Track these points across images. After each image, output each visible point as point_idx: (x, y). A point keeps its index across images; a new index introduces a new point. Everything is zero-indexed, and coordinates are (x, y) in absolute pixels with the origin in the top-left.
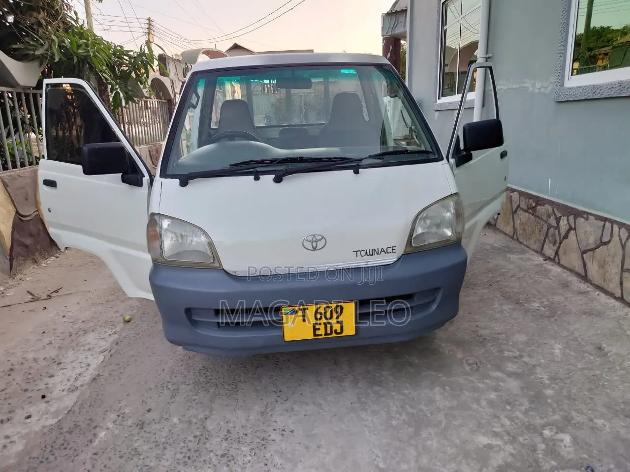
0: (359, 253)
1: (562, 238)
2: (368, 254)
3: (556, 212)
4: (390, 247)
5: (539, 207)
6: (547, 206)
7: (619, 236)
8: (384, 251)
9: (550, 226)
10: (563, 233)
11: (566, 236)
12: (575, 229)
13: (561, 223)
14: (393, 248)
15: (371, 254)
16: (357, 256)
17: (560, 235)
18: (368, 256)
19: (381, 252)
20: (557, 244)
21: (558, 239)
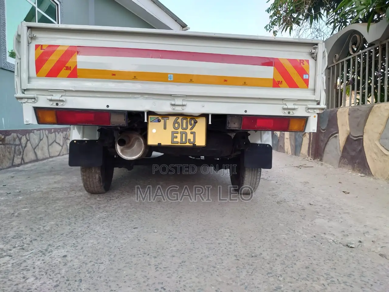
1: (23, 148)
3: (19, 135)
5: (7, 137)
6: (12, 134)
7: (46, 134)
9: (16, 145)
10: (24, 145)
11: (26, 146)
12: (29, 140)
13: (22, 141)
17: (22, 147)
20: (22, 153)
21: (22, 151)
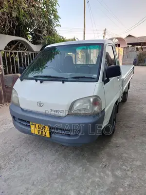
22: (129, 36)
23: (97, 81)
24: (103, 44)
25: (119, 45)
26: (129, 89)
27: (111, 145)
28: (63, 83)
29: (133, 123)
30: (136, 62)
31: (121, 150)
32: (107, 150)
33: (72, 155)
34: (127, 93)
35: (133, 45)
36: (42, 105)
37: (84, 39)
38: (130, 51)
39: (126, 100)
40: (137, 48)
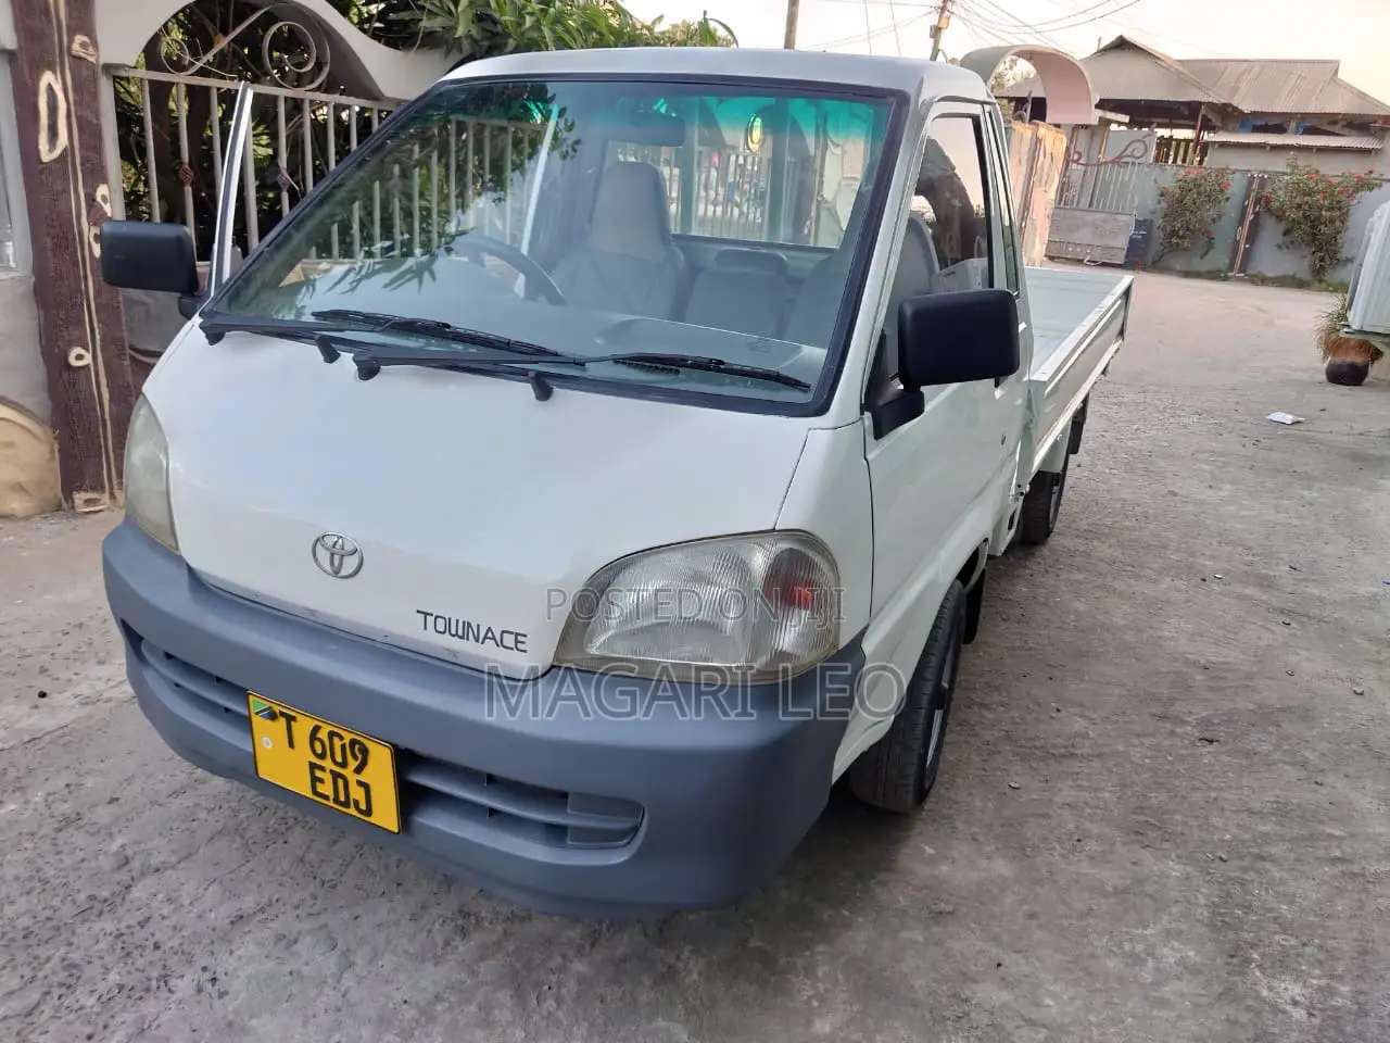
0: (430, 620)
2: (453, 632)
4: (511, 633)
8: (494, 638)
14: (520, 638)
15: (460, 633)
16: (425, 628)
18: (453, 636)
19: (485, 637)
22: (1122, 45)
23: (821, 409)
24: (902, 99)
25: (1038, 109)
26: (1074, 447)
27: (897, 894)
28: (544, 393)
29: (1079, 724)
30: (1147, 239)
31: (966, 943)
32: (860, 937)
33: (579, 967)
34: (1058, 479)
35: (1142, 113)
36: (350, 564)
37: (789, 43)
38: (1116, 161)
39: (1048, 532)
40: (1165, 143)
